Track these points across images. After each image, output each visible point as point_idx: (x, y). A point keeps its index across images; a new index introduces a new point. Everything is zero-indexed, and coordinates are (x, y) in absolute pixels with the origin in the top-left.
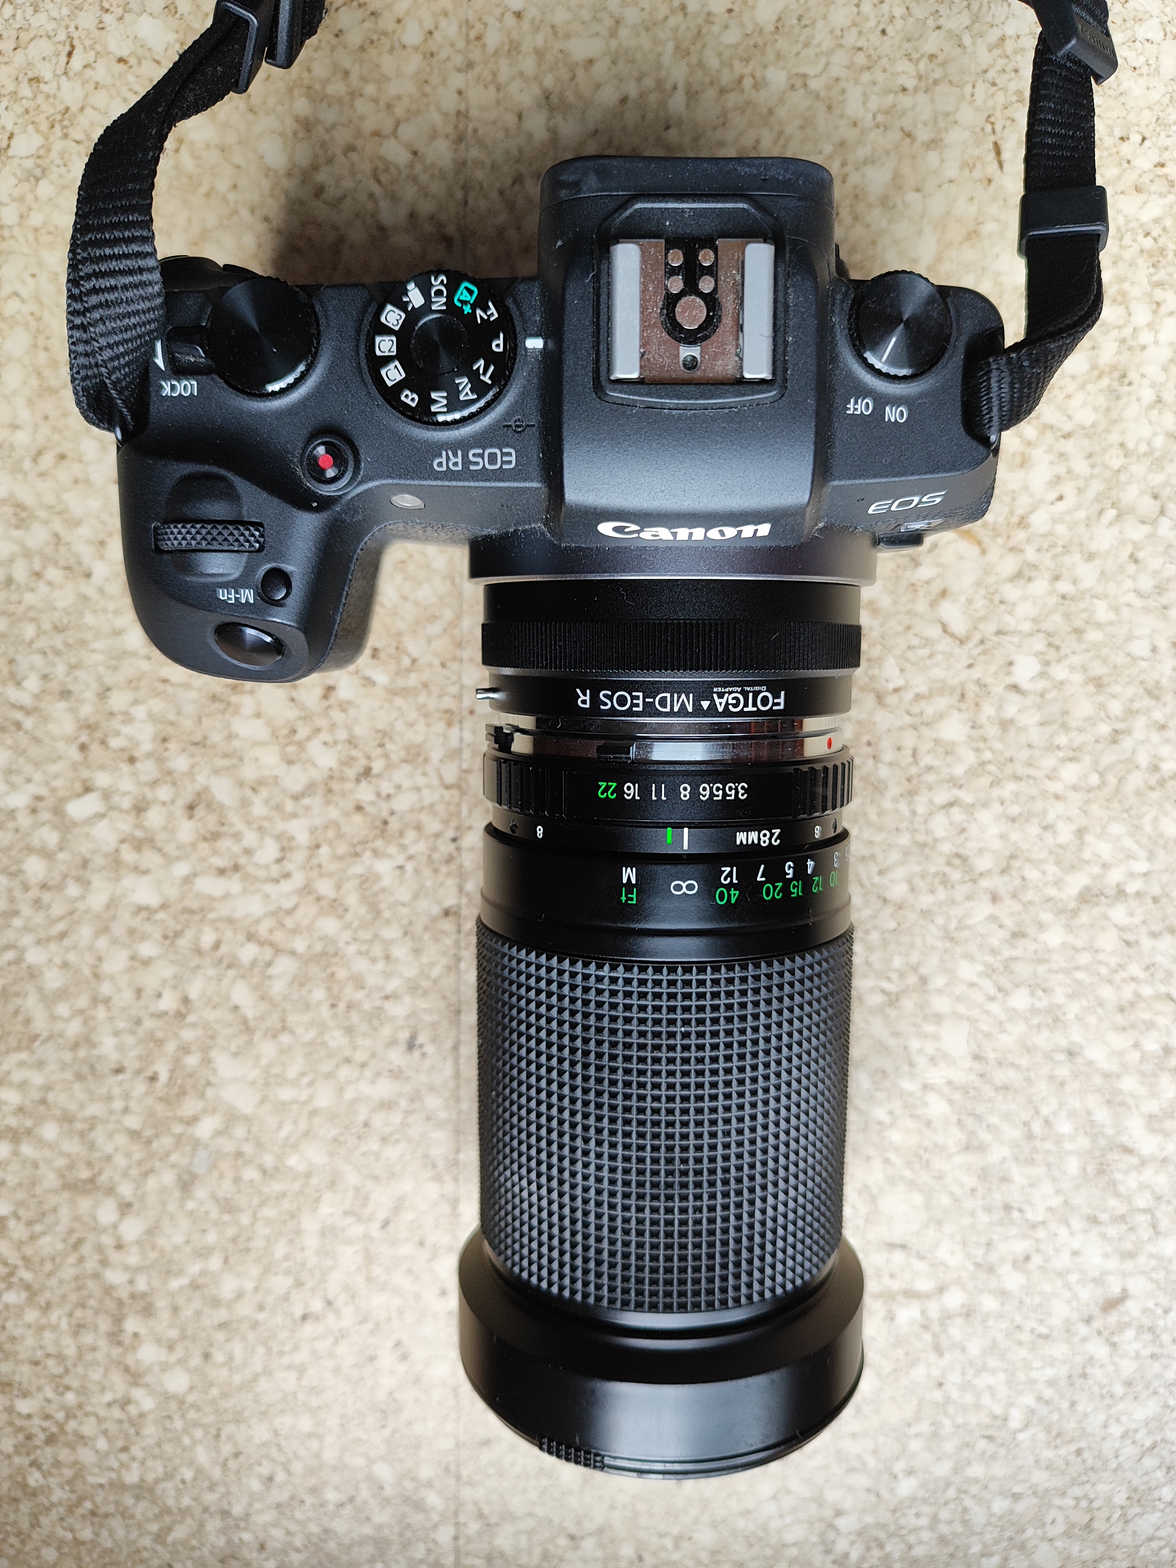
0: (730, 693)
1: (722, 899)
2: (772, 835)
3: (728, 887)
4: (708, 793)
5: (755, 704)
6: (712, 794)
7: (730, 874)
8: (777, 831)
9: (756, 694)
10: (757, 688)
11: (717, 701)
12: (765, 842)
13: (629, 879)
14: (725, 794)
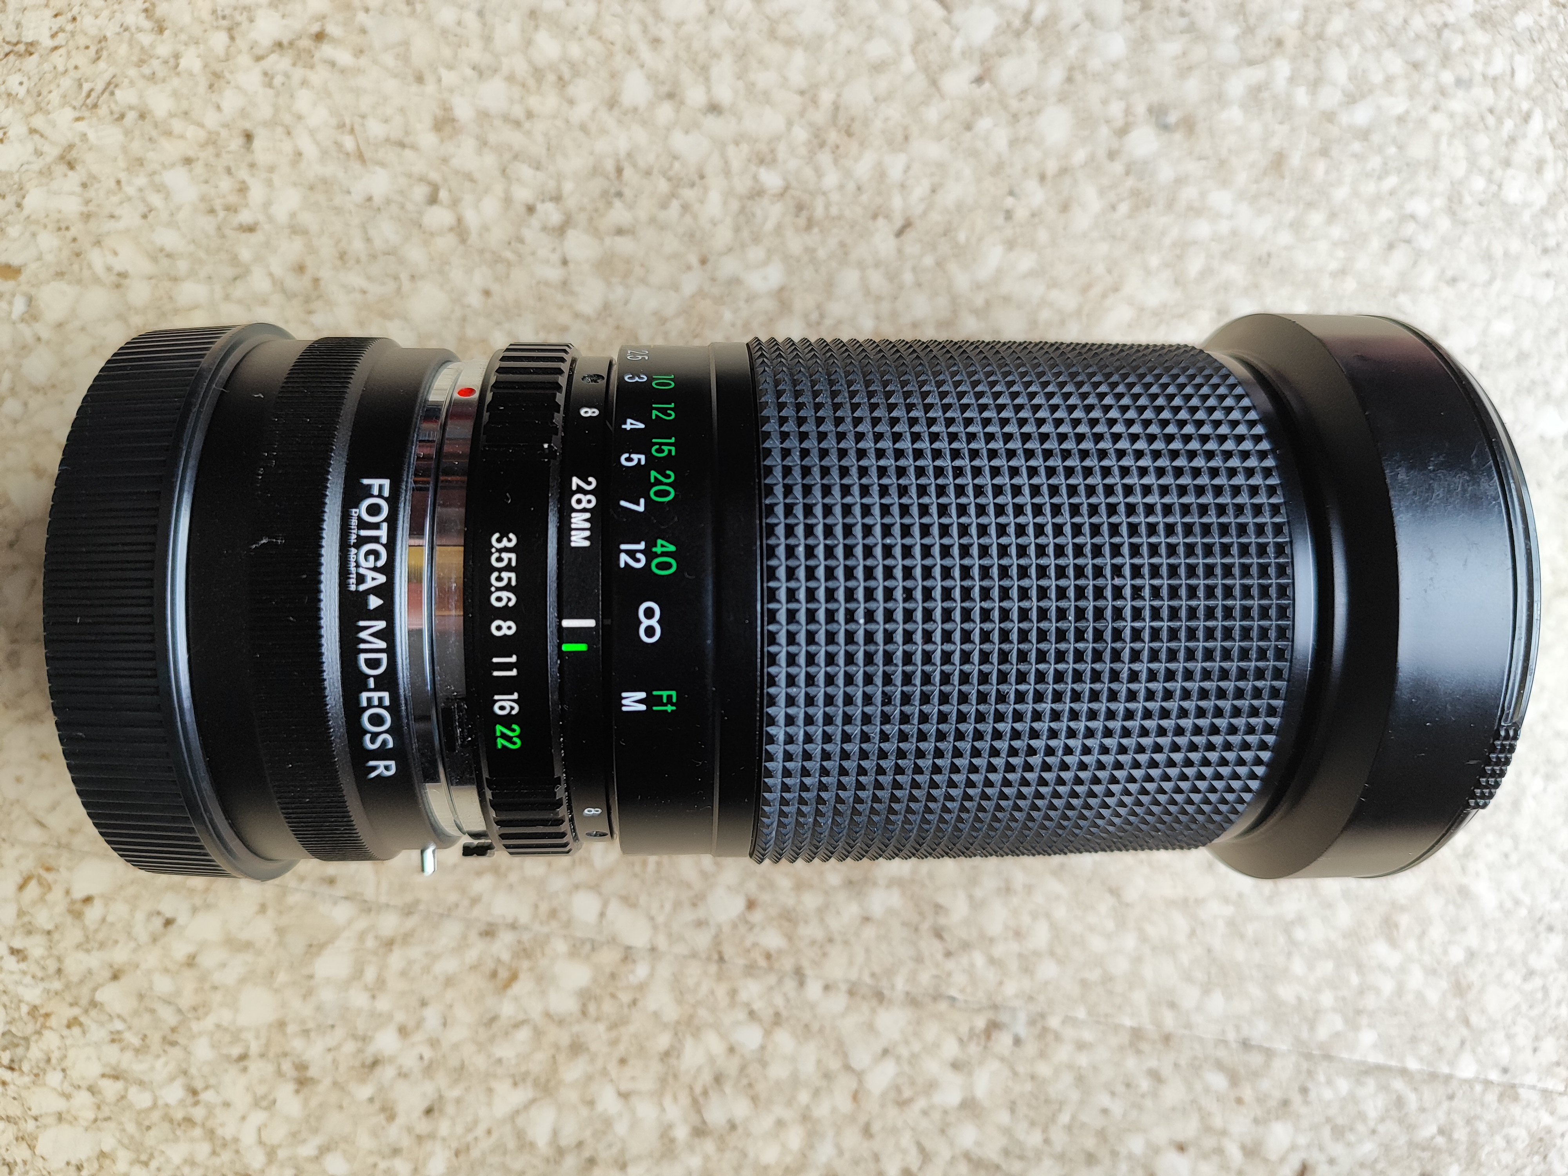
0: (358, 566)
1: (668, 566)
2: (580, 490)
3: (650, 555)
4: (504, 595)
5: (377, 526)
6: (507, 588)
7: (631, 554)
8: (576, 481)
9: (363, 524)
10: (354, 522)
11: (369, 584)
12: (589, 501)
13: (640, 701)
14: (508, 568)
